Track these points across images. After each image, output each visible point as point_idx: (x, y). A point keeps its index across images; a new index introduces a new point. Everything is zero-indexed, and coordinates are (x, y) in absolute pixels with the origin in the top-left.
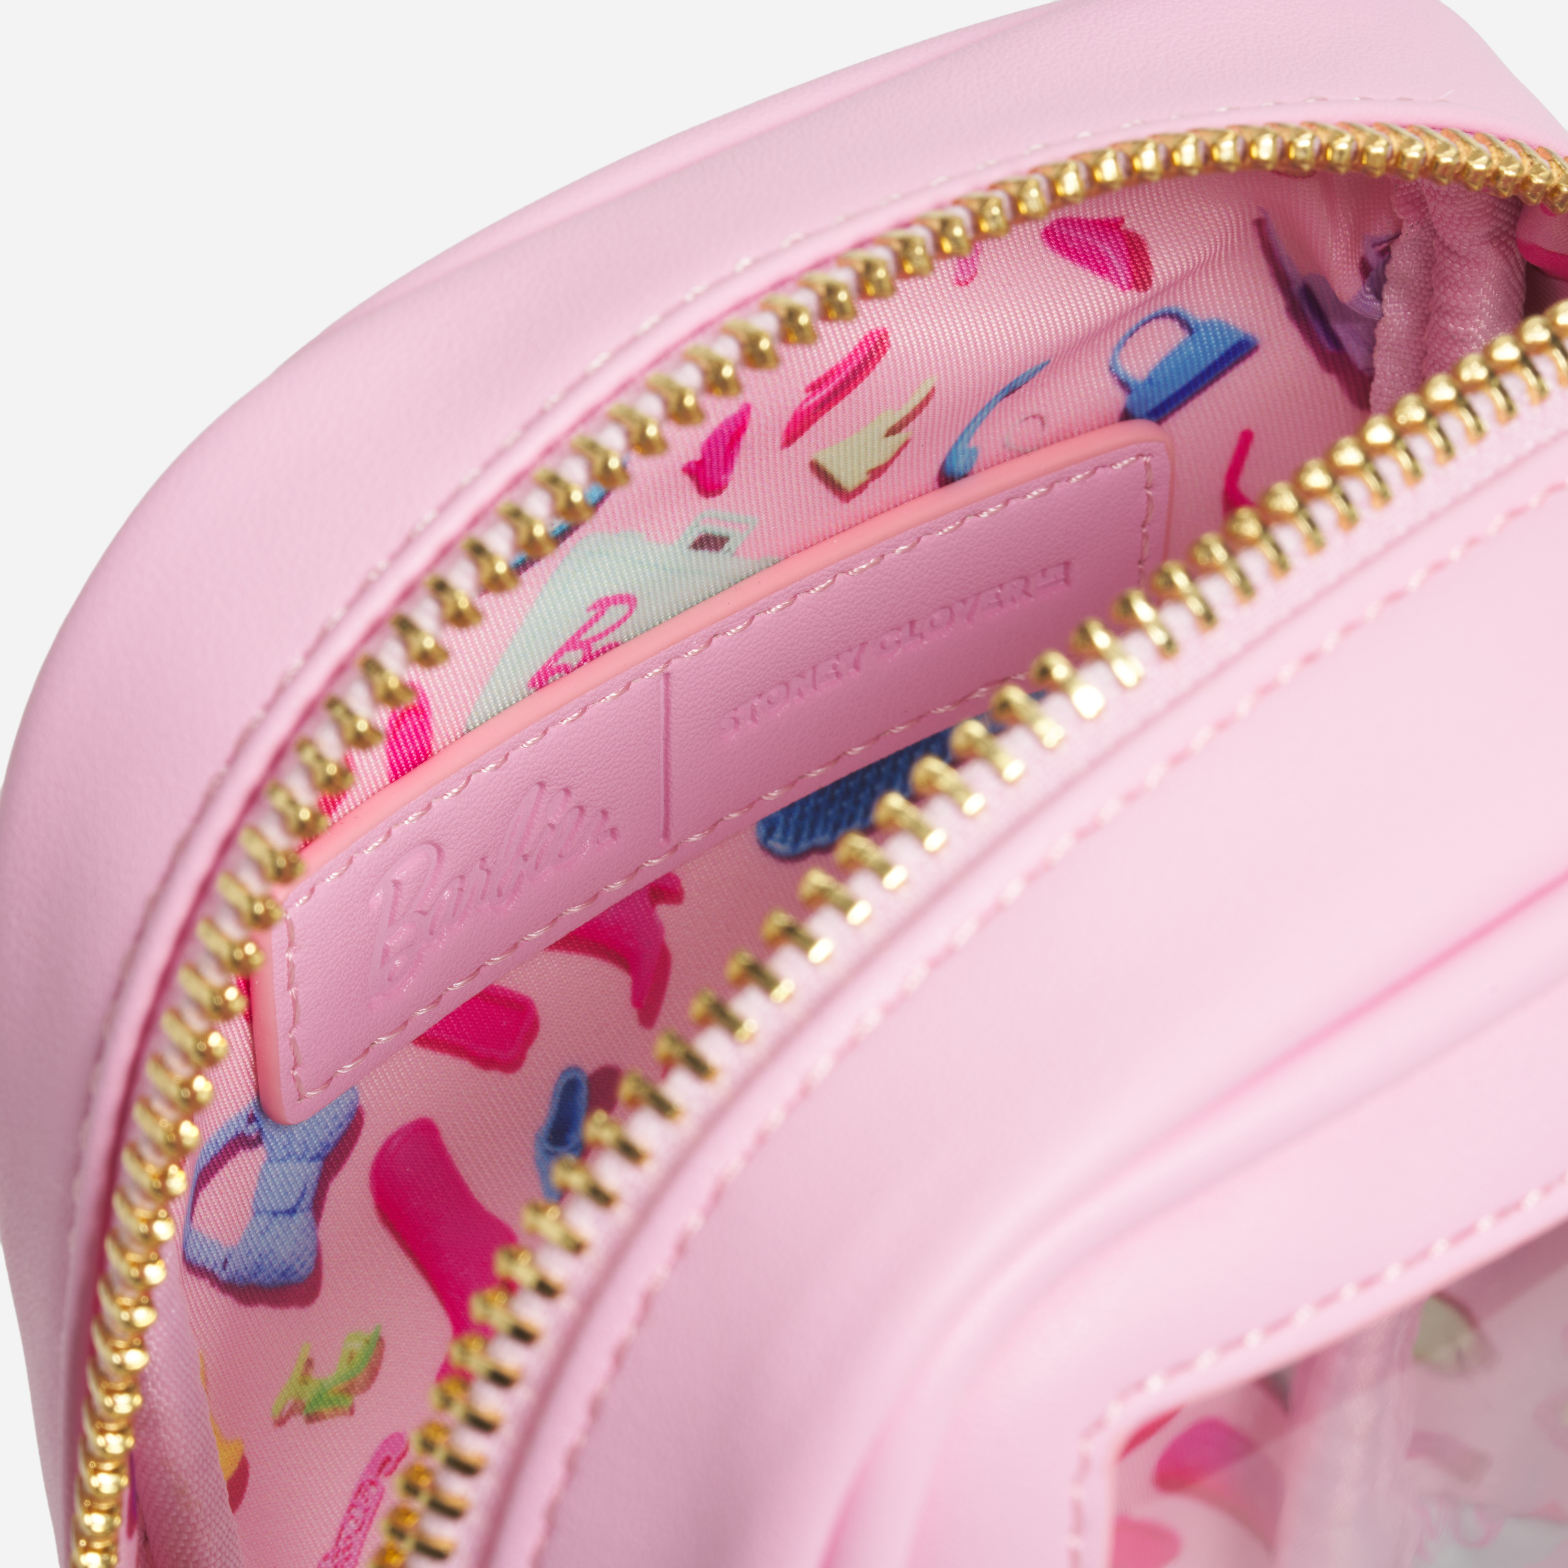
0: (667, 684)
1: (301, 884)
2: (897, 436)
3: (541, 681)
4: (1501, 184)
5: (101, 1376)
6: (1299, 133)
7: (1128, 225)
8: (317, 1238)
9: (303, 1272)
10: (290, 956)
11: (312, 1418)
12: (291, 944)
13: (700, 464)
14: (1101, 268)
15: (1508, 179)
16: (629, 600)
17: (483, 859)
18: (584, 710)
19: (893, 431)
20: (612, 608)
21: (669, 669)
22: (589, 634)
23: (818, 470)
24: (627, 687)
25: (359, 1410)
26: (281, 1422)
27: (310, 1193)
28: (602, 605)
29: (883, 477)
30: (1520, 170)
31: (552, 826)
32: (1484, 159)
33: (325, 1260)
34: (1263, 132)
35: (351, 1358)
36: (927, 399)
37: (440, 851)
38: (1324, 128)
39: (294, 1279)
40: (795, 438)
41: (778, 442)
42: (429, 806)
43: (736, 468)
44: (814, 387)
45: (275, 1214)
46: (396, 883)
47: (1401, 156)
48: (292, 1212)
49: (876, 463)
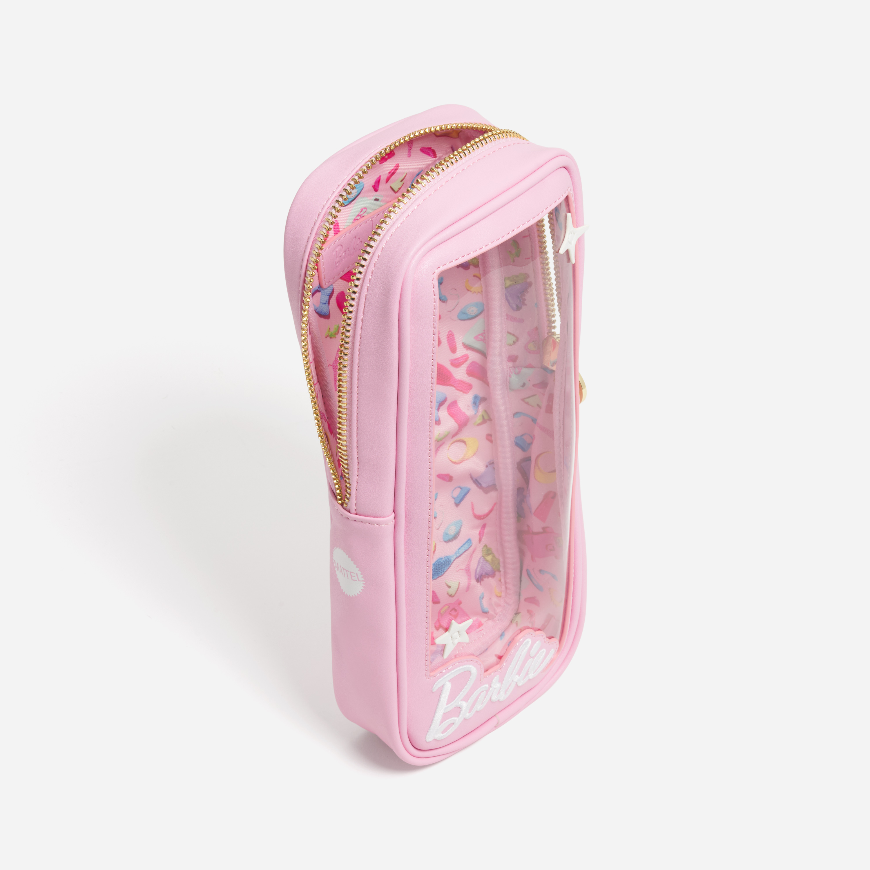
0: (372, 222)
1: (323, 250)
2: (402, 182)
3: (355, 220)
4: (483, 129)
5: (304, 304)
6: (453, 124)
7: (432, 148)
8: (329, 309)
9: (327, 314)
10: (323, 260)
11: (331, 338)
12: (323, 259)
13: (374, 186)
14: (429, 155)
15: (484, 128)
16: (365, 208)
17: (348, 249)
18: (361, 225)
19: (402, 181)
20: (364, 210)
21: (372, 219)
22: (362, 213)
23: (391, 188)
24: (367, 222)
25: (337, 337)
26: (326, 337)
27: (328, 301)
28: (362, 209)
29: (401, 189)
30: (486, 127)
31: (358, 244)
32: (480, 126)
33: (330, 311)
34: (448, 125)
35: (335, 329)
36: (405, 176)
37: (341, 246)
38: (457, 124)
39: (326, 315)
40: (387, 182)
41: (385, 183)
42: (340, 239)
43: (379, 187)
44: (390, 173)
45: (323, 303)
46: (336, 251)
47: (468, 126)
48: (325, 304)
49: (400, 187)
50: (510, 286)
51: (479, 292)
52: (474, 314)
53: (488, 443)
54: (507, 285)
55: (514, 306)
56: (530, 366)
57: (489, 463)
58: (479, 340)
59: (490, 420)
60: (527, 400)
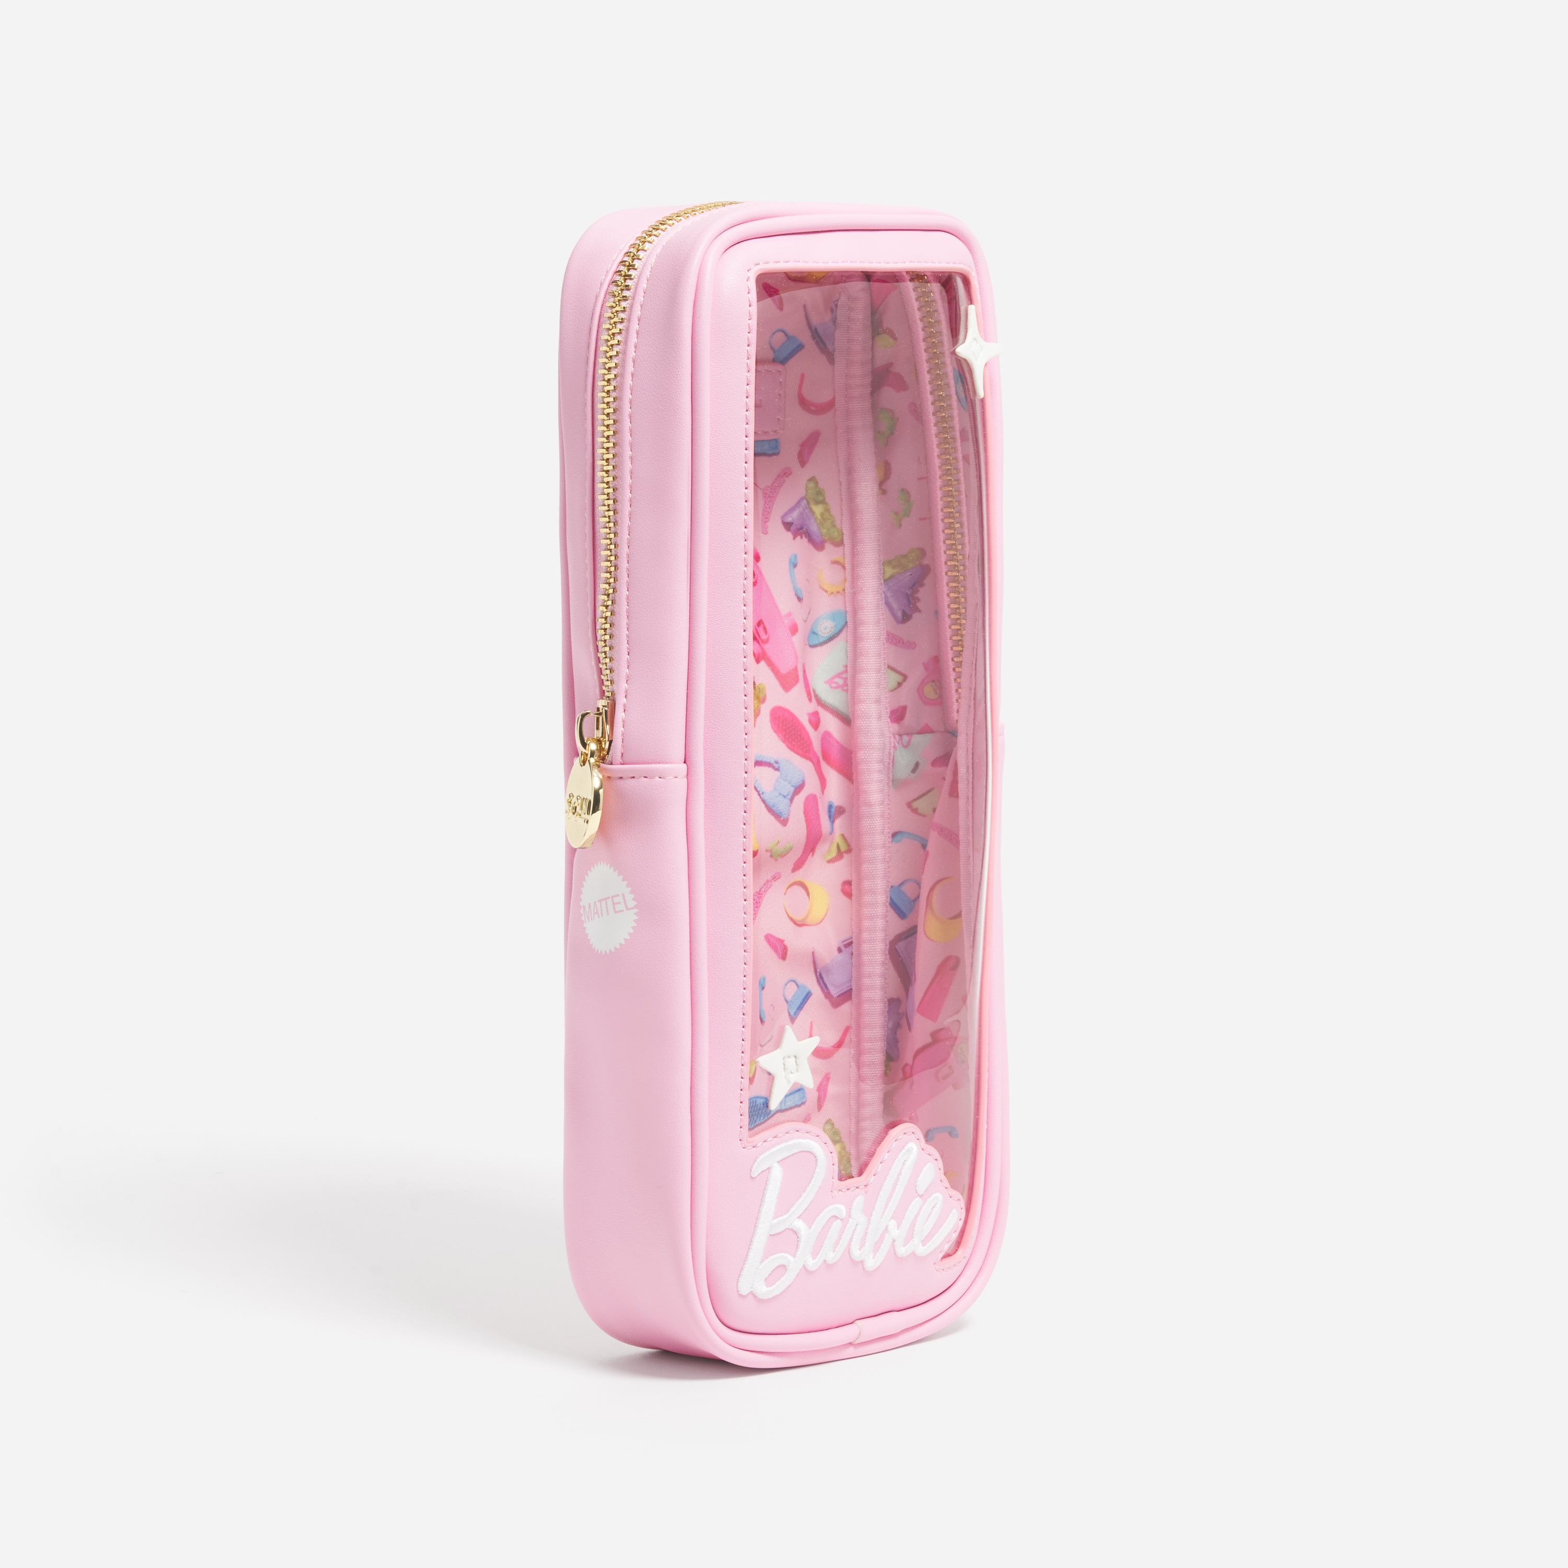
50: (892, 577)
51: (838, 592)
52: (827, 635)
53: (845, 899)
54: (887, 576)
55: (899, 614)
56: (925, 730)
57: (845, 943)
58: (835, 688)
59: (849, 851)
60: (915, 805)
